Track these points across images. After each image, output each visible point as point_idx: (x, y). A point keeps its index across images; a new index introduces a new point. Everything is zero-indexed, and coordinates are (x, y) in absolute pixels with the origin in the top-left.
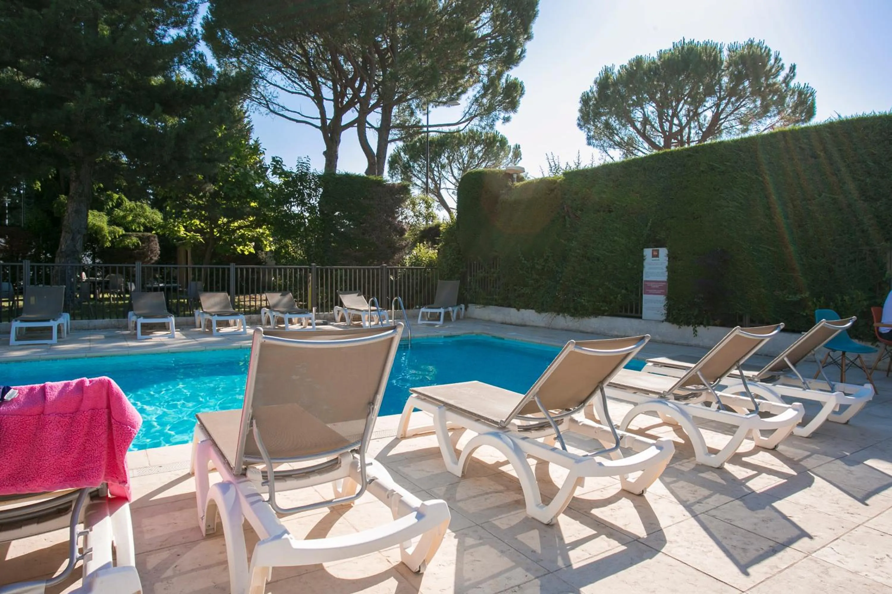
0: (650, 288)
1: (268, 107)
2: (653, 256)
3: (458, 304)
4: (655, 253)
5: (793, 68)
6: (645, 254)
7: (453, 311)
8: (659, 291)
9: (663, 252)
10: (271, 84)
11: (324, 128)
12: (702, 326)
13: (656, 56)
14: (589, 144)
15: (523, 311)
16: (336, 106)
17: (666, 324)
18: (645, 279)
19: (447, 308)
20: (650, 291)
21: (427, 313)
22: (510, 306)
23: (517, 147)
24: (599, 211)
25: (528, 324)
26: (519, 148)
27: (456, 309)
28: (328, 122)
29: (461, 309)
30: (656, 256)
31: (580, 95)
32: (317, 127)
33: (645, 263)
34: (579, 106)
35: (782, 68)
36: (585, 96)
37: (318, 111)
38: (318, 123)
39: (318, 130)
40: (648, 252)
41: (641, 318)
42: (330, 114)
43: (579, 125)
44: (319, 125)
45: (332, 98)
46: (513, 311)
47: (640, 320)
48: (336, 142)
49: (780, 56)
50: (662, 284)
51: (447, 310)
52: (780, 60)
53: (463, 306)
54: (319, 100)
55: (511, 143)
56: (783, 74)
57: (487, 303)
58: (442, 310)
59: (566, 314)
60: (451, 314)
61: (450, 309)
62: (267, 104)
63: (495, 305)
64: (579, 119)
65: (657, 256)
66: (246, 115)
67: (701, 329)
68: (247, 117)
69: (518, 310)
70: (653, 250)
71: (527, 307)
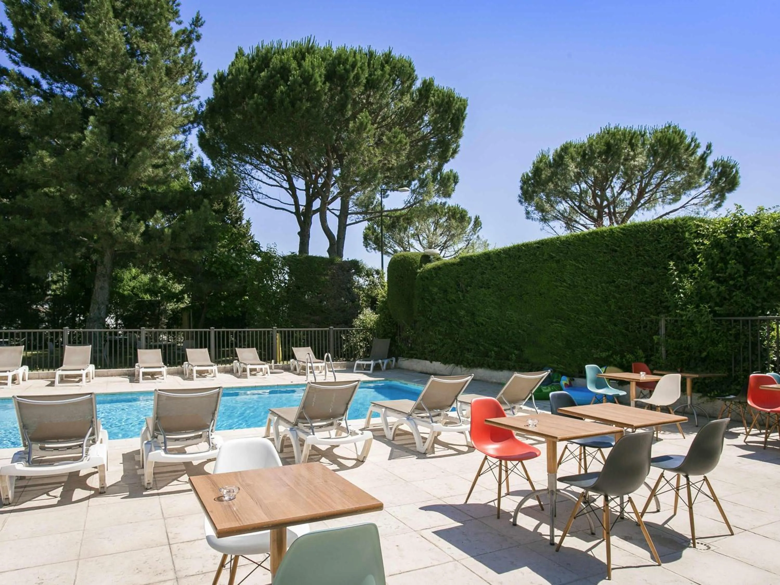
1: (253, 198)
3: (389, 357)
5: (709, 147)
7: (383, 363)
10: (254, 178)
11: (297, 213)
13: (586, 141)
14: (528, 218)
15: (434, 362)
16: (307, 195)
19: (377, 360)
21: (363, 364)
22: (426, 359)
23: (477, 219)
24: (482, 287)
25: (438, 373)
26: (479, 218)
27: (386, 362)
28: (301, 208)
29: (392, 361)
31: (521, 176)
32: (292, 212)
34: (520, 184)
35: (697, 146)
36: (524, 176)
37: (293, 200)
38: (293, 209)
39: (293, 215)
42: (302, 200)
43: (520, 201)
44: (294, 211)
45: (304, 188)
46: (428, 362)
48: (308, 224)
49: (696, 137)
51: (376, 362)
52: (696, 140)
53: (394, 359)
54: (292, 190)
55: (472, 214)
56: (700, 152)
57: (411, 357)
58: (372, 363)
60: (381, 365)
61: (380, 361)
62: (252, 195)
63: (416, 358)
64: (519, 196)
66: (239, 200)
68: (240, 202)
69: (431, 362)
71: (437, 360)
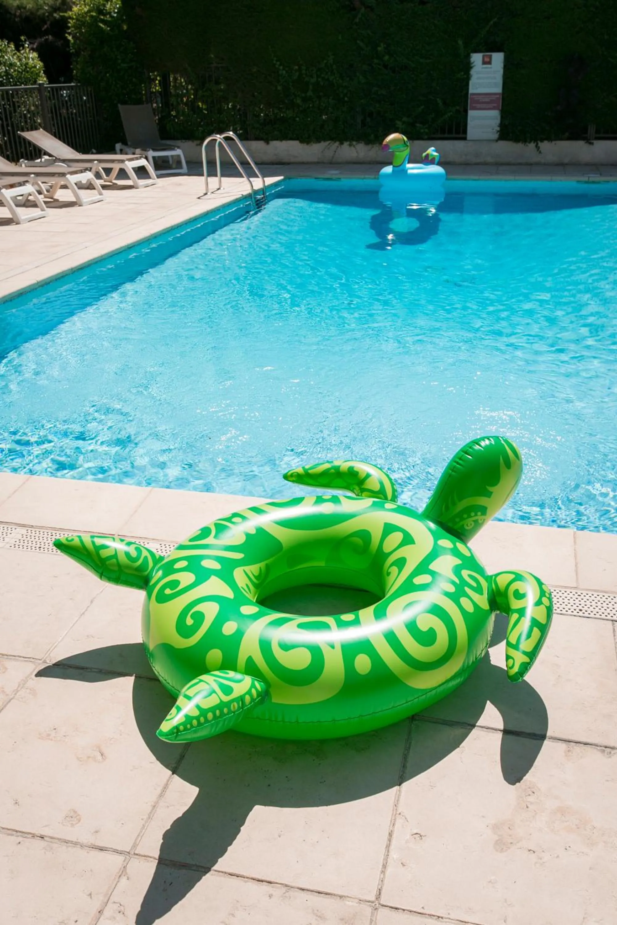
0: (478, 102)
2: (484, 63)
4: (487, 60)
6: (472, 60)
8: (491, 106)
9: (498, 58)
12: (546, 142)
17: (501, 143)
18: (471, 91)
20: (478, 106)
30: (487, 62)
33: (473, 72)
40: (477, 58)
41: (465, 139)
47: (466, 141)
50: (494, 97)
59: (354, 143)
65: (489, 63)
67: (545, 146)
69: (268, 143)
70: (483, 57)
